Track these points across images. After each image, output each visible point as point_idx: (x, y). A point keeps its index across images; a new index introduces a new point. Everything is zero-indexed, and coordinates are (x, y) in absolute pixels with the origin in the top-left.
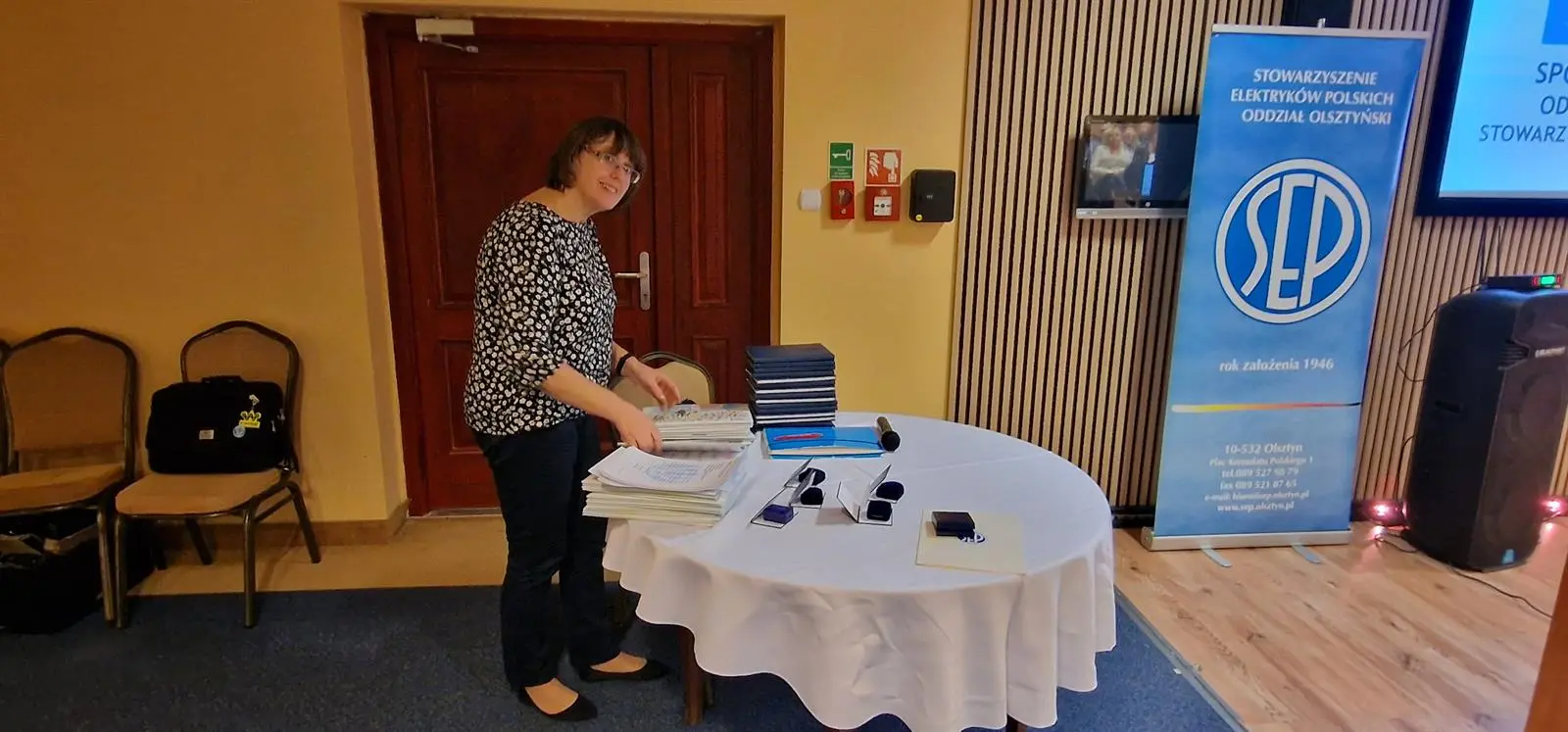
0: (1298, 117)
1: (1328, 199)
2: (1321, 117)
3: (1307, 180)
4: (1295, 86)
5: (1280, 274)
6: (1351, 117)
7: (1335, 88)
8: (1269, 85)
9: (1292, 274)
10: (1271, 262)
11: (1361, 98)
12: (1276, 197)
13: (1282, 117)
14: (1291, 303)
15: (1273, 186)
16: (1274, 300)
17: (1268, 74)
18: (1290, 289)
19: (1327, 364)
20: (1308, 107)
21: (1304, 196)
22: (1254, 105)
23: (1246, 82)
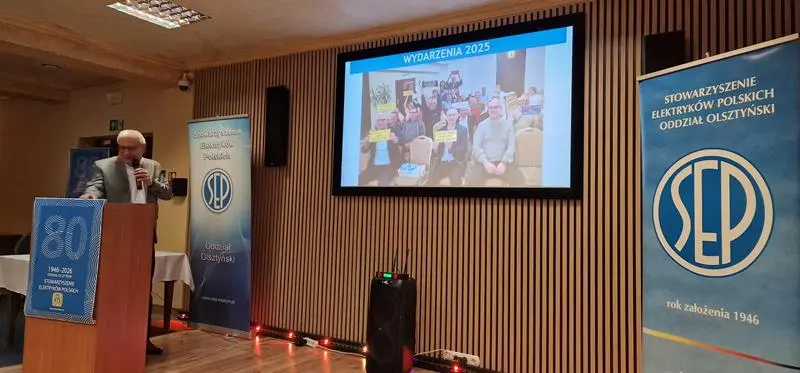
0: (699, 121)
1: (732, 178)
2: (716, 118)
5: (701, 237)
6: (740, 112)
7: (724, 95)
8: (675, 104)
9: (712, 237)
10: (692, 225)
11: (746, 98)
13: (686, 123)
14: (714, 260)
17: (673, 98)
18: (712, 249)
19: (753, 319)
20: (705, 113)
22: (667, 119)
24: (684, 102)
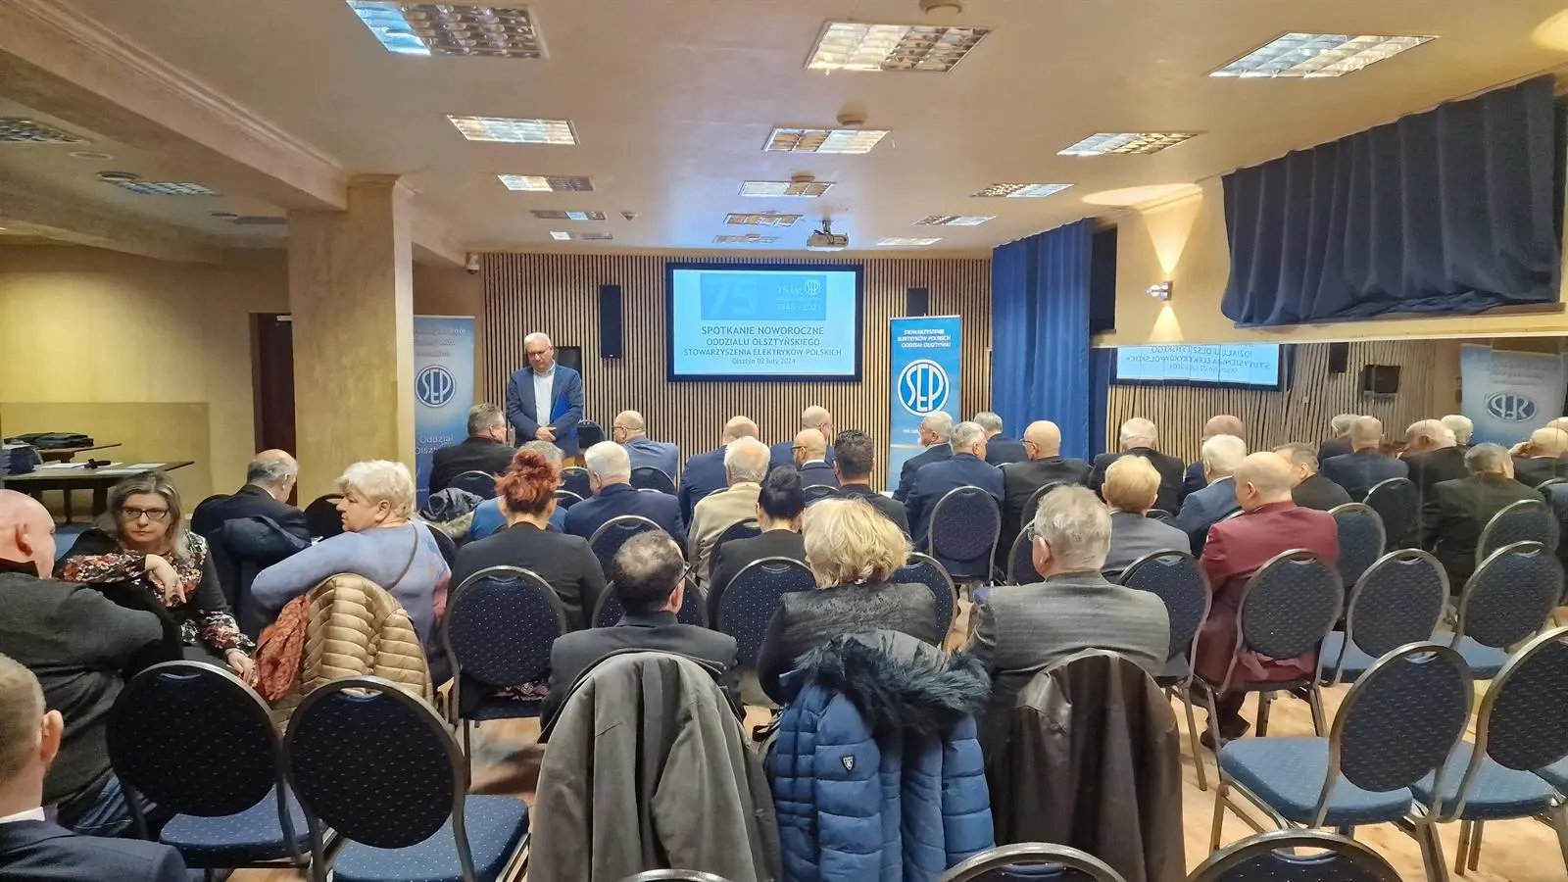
3: (926, 366)
4: (919, 335)
5: (921, 399)
9: (925, 399)
10: (916, 394)
12: (916, 372)
14: (925, 409)
15: (915, 368)
16: (919, 408)
17: (909, 332)
18: (924, 404)
20: (923, 342)
21: (925, 372)
24: (915, 335)
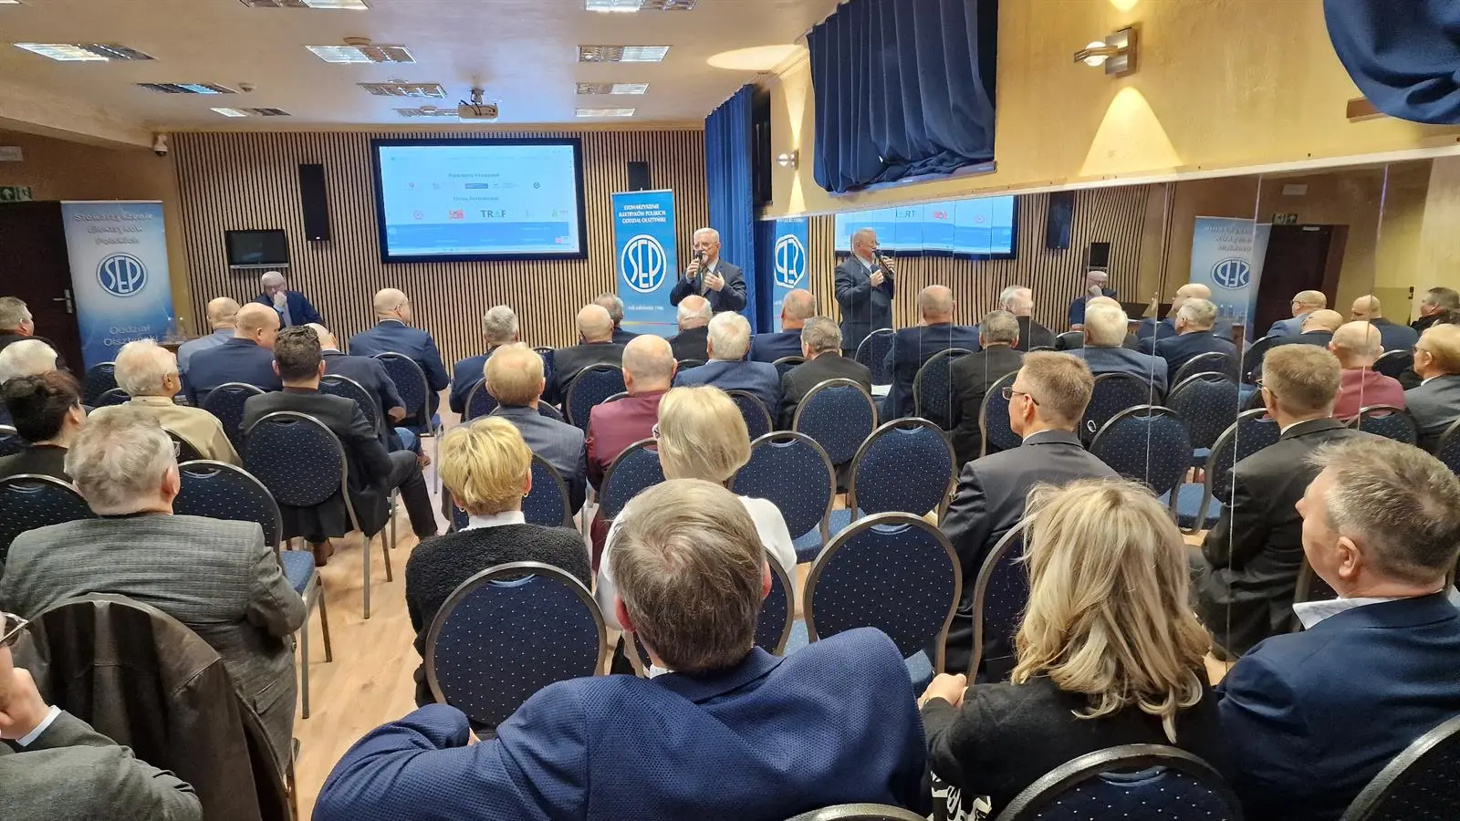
0: (639, 221)
2: (646, 220)
3: (645, 242)
4: (637, 210)
5: (642, 275)
6: (654, 219)
7: (648, 210)
9: (646, 275)
10: (638, 270)
11: (656, 213)
12: (637, 247)
13: (634, 221)
14: (647, 285)
15: (635, 245)
16: (642, 285)
17: (630, 207)
18: (646, 280)
19: (661, 308)
20: (641, 217)
21: (645, 247)
22: (626, 218)
23: (623, 211)
24: (633, 211)
